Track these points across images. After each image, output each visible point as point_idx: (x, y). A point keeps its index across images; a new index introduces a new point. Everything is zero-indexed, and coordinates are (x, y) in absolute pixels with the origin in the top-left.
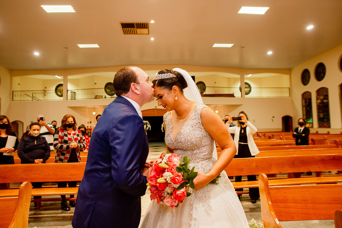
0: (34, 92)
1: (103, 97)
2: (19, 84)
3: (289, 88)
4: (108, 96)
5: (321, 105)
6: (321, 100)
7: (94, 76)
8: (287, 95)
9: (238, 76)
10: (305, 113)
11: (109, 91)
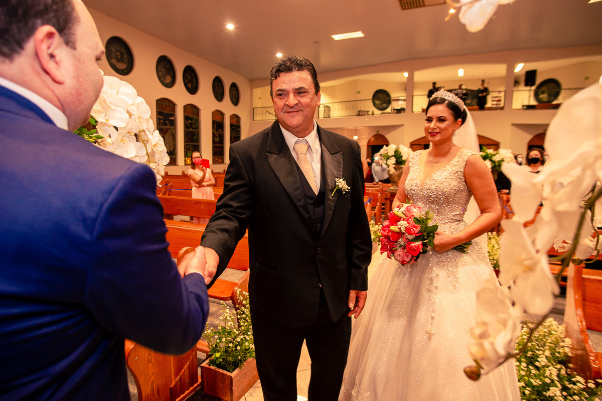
1: (370, 113)
2: (260, 98)
4: (377, 112)
7: (356, 81)
11: (379, 102)
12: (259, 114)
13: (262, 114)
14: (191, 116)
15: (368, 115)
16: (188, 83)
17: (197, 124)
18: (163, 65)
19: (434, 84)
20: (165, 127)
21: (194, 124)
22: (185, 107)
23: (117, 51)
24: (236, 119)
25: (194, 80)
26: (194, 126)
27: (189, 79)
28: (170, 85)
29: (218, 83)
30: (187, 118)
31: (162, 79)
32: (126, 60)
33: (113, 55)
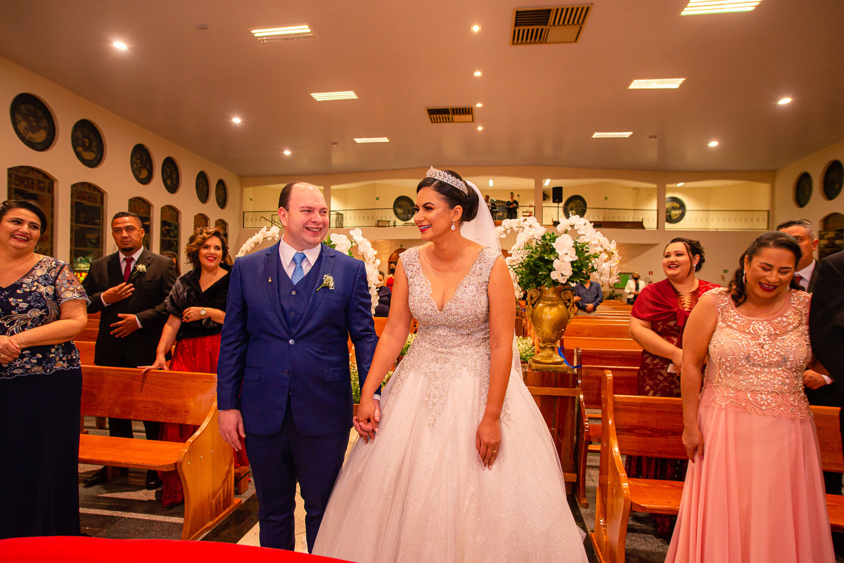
0: (275, 213)
1: (391, 224)
2: (251, 199)
3: (768, 211)
4: (400, 223)
6: (828, 239)
7: (374, 184)
9: (654, 186)
11: (402, 211)
12: (252, 220)
13: (256, 220)
14: (169, 220)
15: (389, 226)
16: (168, 179)
17: (176, 231)
18: (138, 156)
21: (172, 230)
22: (162, 208)
23: (84, 137)
24: (222, 224)
25: (174, 176)
26: (172, 234)
27: (169, 173)
28: (146, 181)
29: (202, 180)
30: (164, 223)
31: (137, 173)
32: (94, 149)
33: (80, 142)
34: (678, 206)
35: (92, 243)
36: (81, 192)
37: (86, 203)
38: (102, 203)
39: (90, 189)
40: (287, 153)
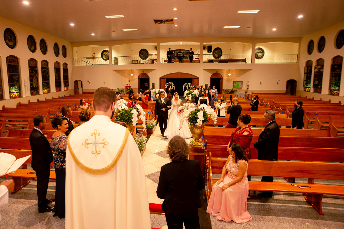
1: (138, 62)
2: (76, 52)
3: (297, 55)
4: (142, 61)
5: (317, 74)
6: (318, 69)
7: (130, 44)
8: (295, 61)
9: (251, 44)
10: (305, 79)
11: (143, 55)
12: (78, 62)
13: (80, 62)
14: (44, 66)
16: (42, 48)
17: (48, 71)
18: (30, 40)
19: (169, 49)
20: (32, 74)
21: (46, 70)
22: (41, 62)
23: (9, 36)
24: (65, 65)
25: (45, 47)
26: (46, 72)
27: (43, 46)
28: (33, 51)
29: (56, 46)
30: (42, 68)
31: (30, 48)
32: (13, 40)
33: (7, 38)
34: (261, 51)
35: (16, 80)
36: (10, 59)
37: (12, 64)
38: (18, 63)
39: (13, 57)
40: (93, 34)
